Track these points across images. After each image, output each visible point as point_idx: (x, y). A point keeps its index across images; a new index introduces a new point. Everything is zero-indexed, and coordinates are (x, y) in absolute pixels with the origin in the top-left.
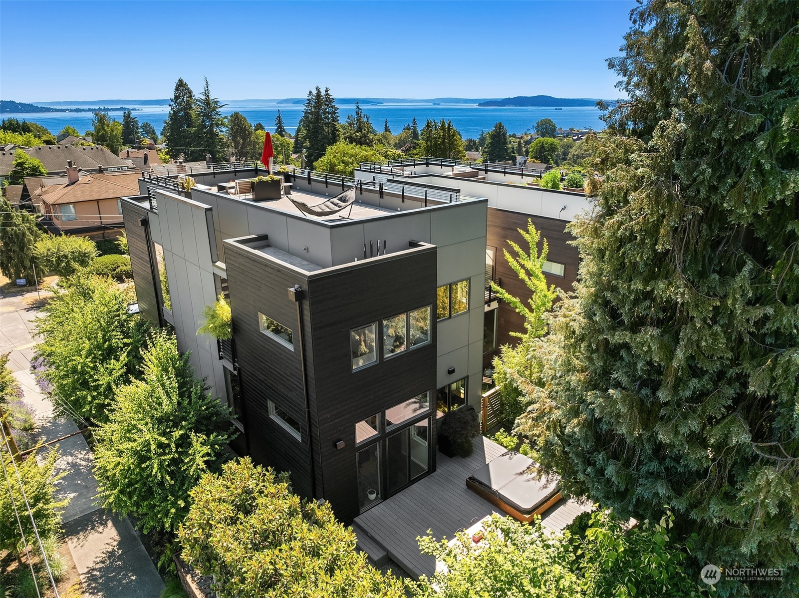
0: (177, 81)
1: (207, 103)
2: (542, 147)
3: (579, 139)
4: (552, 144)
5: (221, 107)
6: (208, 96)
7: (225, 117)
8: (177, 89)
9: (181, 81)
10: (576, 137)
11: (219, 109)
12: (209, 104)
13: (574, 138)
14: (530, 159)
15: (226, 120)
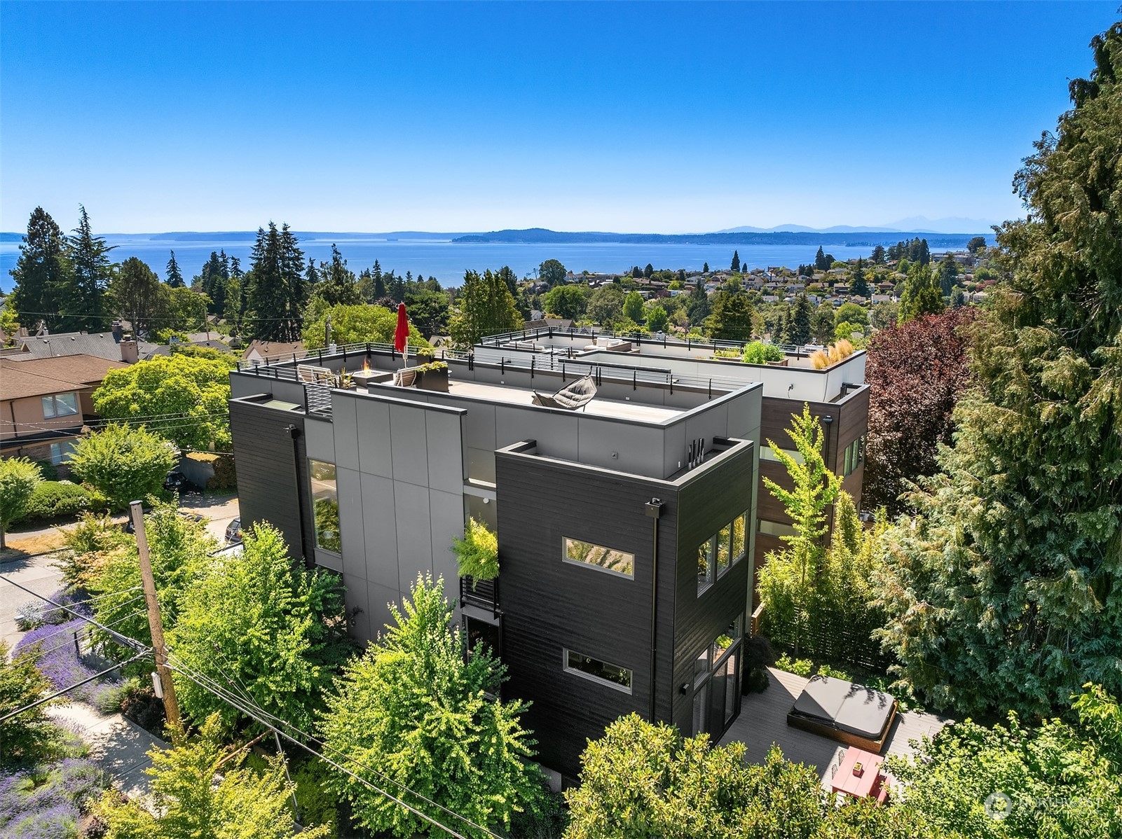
0: (33, 212)
1: (85, 244)
2: (563, 297)
3: (597, 285)
4: (574, 294)
5: (109, 249)
6: (87, 234)
7: (117, 265)
8: (33, 223)
9: (39, 211)
10: (593, 283)
11: (105, 254)
12: (88, 247)
13: (591, 284)
14: (547, 314)
15: (116, 269)
